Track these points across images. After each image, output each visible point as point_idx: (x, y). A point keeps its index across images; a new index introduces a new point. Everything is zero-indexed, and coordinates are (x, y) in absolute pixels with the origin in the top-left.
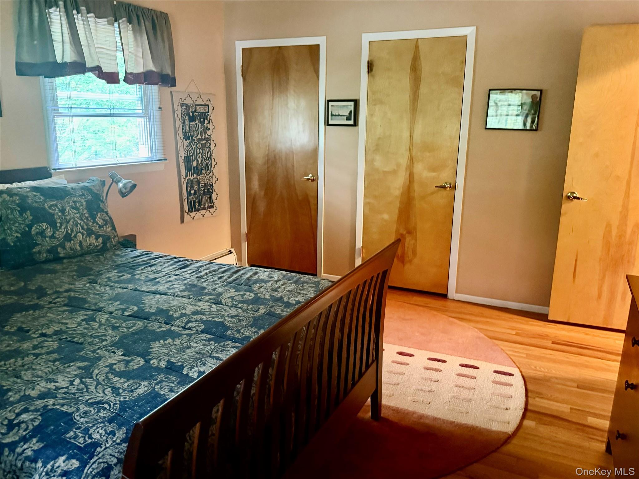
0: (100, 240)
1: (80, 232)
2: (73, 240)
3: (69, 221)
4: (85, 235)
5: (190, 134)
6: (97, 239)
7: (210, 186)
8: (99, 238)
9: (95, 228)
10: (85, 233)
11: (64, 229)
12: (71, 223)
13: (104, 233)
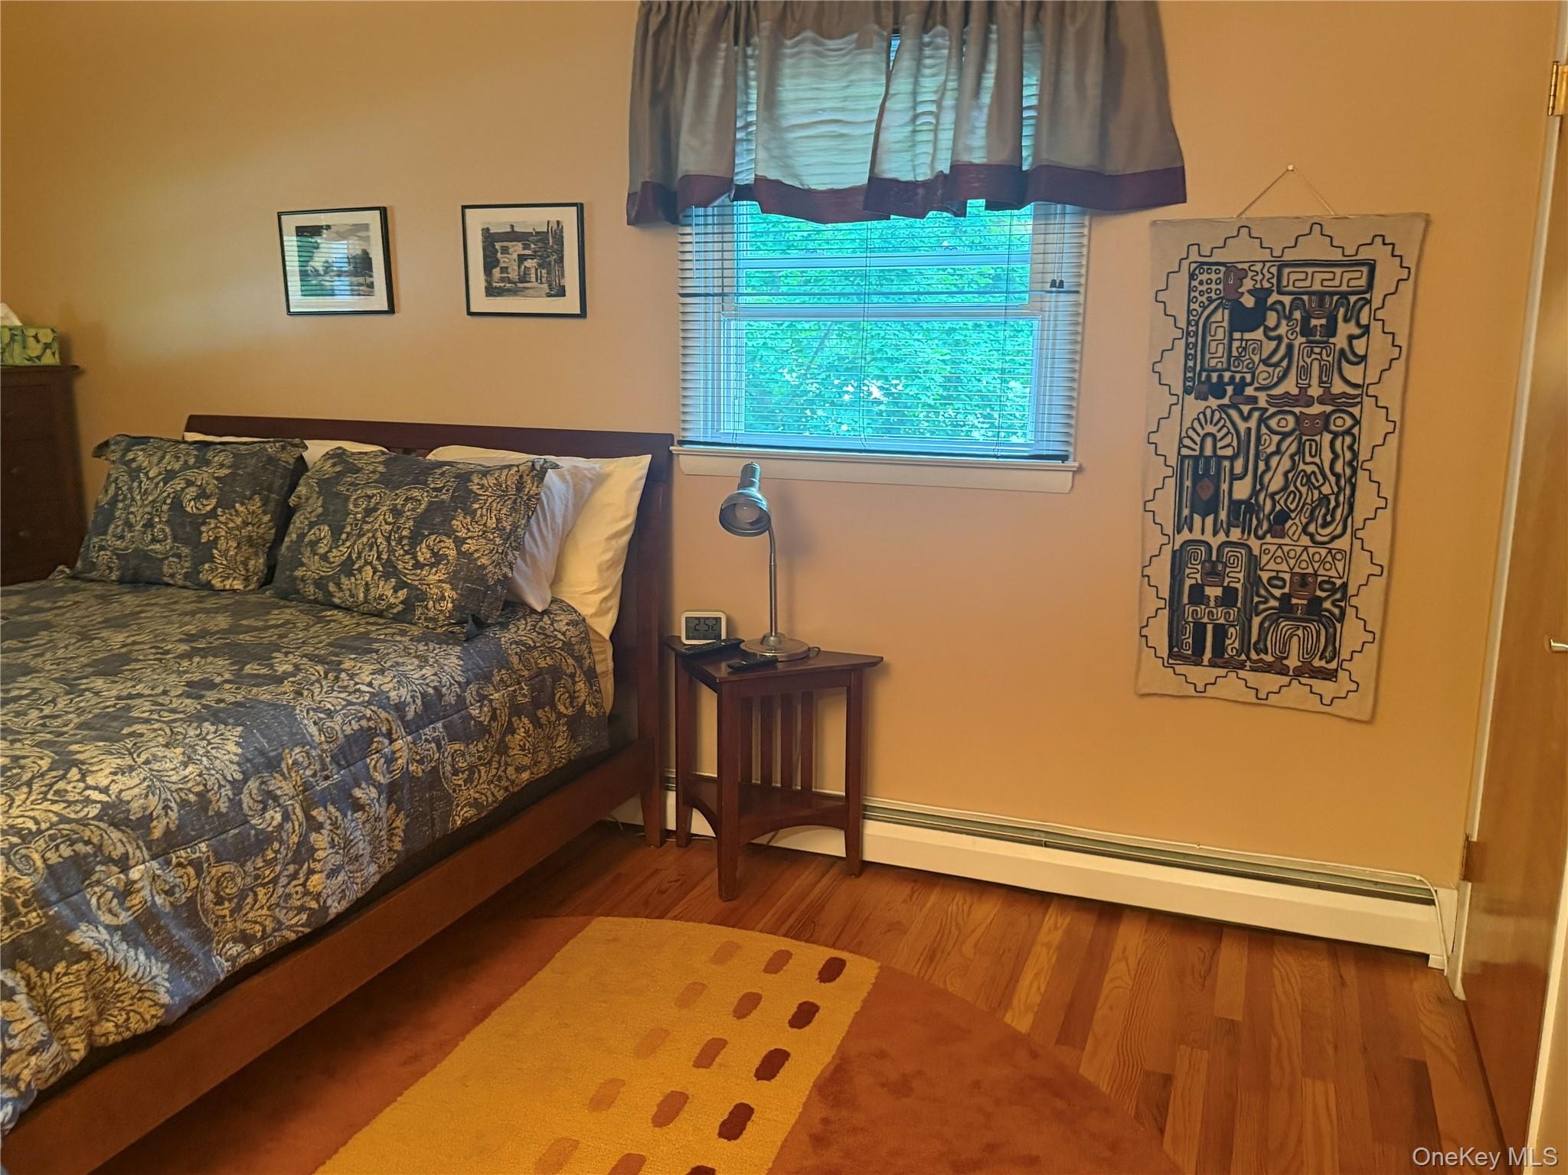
0: (402, 594)
1: (371, 563)
2: (354, 575)
3: (364, 535)
4: (378, 574)
5: (1227, 375)
6: (396, 591)
7: (1334, 591)
8: (402, 589)
9: (404, 564)
10: (381, 569)
11: (348, 548)
12: (365, 539)
13: (416, 583)
